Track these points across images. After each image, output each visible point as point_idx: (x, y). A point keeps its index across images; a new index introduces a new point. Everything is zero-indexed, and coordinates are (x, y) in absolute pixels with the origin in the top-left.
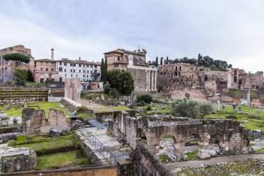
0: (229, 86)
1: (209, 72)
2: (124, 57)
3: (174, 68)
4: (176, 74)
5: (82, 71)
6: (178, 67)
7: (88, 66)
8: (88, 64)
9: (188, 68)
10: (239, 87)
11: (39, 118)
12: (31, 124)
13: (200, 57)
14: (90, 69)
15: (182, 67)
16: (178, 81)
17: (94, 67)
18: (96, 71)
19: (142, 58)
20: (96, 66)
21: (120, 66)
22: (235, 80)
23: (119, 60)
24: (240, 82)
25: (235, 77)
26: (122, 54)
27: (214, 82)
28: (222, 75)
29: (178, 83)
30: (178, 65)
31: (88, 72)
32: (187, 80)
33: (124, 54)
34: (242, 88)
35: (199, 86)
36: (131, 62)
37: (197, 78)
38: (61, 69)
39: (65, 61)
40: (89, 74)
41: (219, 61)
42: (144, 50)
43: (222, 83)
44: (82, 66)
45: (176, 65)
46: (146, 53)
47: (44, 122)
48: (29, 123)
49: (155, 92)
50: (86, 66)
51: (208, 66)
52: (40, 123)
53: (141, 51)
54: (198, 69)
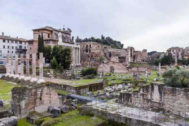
1: (111, 50)
2: (53, 34)
3: (85, 46)
4: (87, 51)
5: (6, 47)
7: (12, 42)
8: (13, 40)
9: (96, 46)
10: (134, 61)
11: (33, 97)
12: (26, 105)
13: (103, 38)
14: (15, 45)
15: (91, 45)
16: (89, 57)
17: (18, 42)
18: (21, 47)
19: (68, 36)
20: (21, 42)
21: (51, 42)
22: (131, 56)
23: (49, 37)
24: (134, 57)
25: (131, 54)
26: (52, 31)
27: (117, 57)
28: (119, 52)
29: (89, 59)
30: (88, 44)
31: (13, 47)
32: (96, 56)
33: (54, 32)
34: (135, 61)
36: (60, 40)
37: (103, 54)
40: (14, 50)
41: (115, 42)
42: (69, 29)
44: (6, 41)
45: (86, 43)
46: (71, 31)
47: (38, 100)
48: (23, 103)
49: (79, 66)
50: (10, 42)
51: (109, 45)
52: (35, 103)
53: (66, 30)
54: (103, 47)
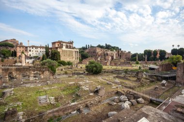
0: (114, 58)
3: (93, 50)
4: (94, 53)
5: (42, 51)
9: (100, 50)
10: (120, 58)
13: (106, 45)
15: (97, 49)
22: (119, 55)
23: (58, 46)
32: (99, 55)
33: (61, 43)
36: (64, 47)
37: (103, 55)
38: (30, 51)
39: (33, 47)
42: (72, 41)
54: (105, 50)
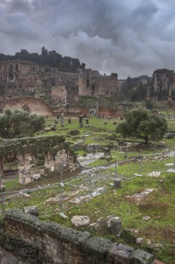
0: (81, 93)
6: (14, 66)
9: (29, 67)
10: (92, 93)
13: (44, 51)
16: (15, 87)
22: (88, 85)
24: (93, 88)
25: (88, 81)
27: (63, 88)
29: (15, 91)
30: (13, 63)
34: (95, 94)
35: (44, 94)
37: (41, 83)
43: (73, 89)
45: (10, 62)
51: (55, 65)
